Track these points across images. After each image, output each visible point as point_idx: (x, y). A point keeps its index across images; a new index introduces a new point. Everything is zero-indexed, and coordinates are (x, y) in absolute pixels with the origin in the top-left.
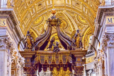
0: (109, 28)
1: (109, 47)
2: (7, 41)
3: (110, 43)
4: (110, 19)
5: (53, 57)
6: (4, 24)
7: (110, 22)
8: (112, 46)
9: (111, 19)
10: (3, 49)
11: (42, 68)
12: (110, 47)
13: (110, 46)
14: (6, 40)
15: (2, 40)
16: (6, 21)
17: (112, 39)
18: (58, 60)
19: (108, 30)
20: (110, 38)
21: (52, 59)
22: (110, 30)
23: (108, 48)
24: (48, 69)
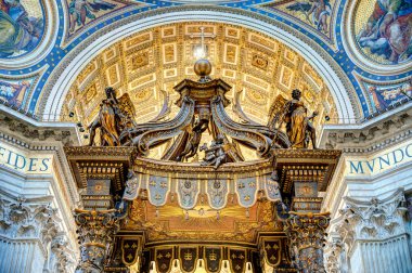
0: (356, 186)
1: (362, 242)
3: (364, 229)
4: (356, 164)
5: (203, 186)
6: (44, 168)
7: (357, 171)
8: (371, 238)
9: (360, 163)
10: (32, 237)
11: (154, 263)
12: (364, 241)
13: (364, 238)
14: (44, 211)
15: (33, 210)
16: (51, 161)
17: (367, 217)
18: (219, 194)
19: (353, 194)
20: (363, 213)
21: (196, 191)
22: (361, 194)
23: (358, 244)
24: (176, 265)
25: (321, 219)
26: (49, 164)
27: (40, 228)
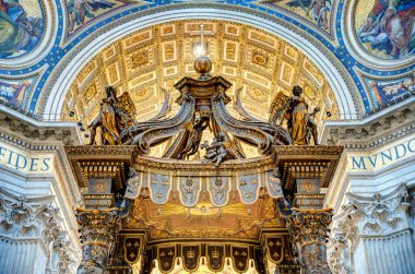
0: (358, 182)
1: (365, 237)
2: (47, 215)
3: (367, 225)
4: (358, 160)
6: (45, 167)
7: (359, 166)
8: (374, 234)
9: (362, 158)
10: (34, 237)
13: (367, 233)
14: (46, 210)
15: (34, 210)
16: (52, 160)
17: (370, 213)
19: (355, 189)
20: (366, 209)
23: (361, 240)
24: (178, 263)
25: (323, 215)
26: (51, 163)
27: (42, 228)
